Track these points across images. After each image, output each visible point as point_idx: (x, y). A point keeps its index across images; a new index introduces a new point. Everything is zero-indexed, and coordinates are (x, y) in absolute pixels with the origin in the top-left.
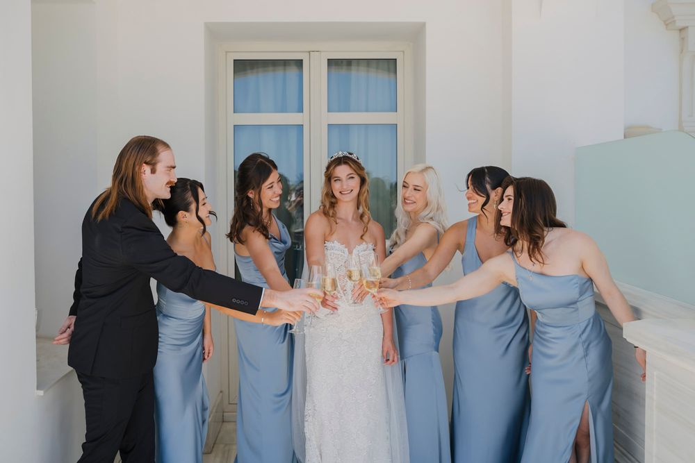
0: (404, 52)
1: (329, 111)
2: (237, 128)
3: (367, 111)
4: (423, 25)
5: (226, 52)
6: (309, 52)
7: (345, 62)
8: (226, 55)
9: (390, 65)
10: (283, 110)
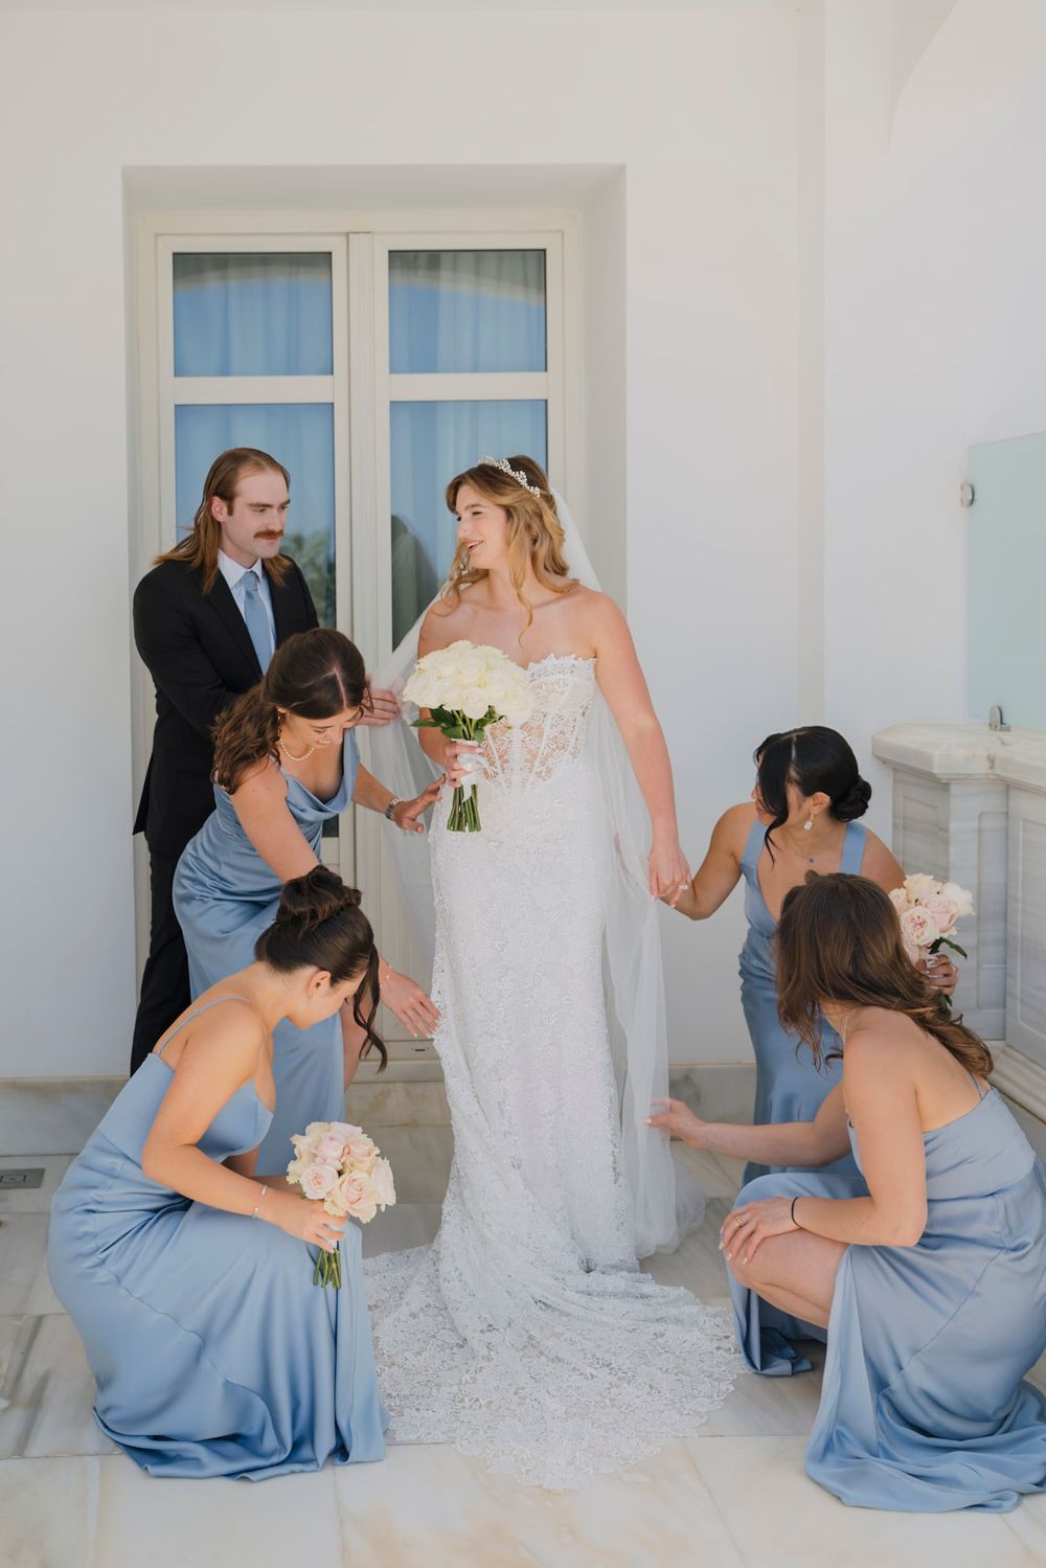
0: (562, 232)
1: (393, 370)
2: (181, 410)
3: (476, 369)
4: (619, 171)
5: (156, 235)
6: (347, 234)
7: (423, 258)
8: (156, 241)
9: (531, 265)
10: (292, 368)
